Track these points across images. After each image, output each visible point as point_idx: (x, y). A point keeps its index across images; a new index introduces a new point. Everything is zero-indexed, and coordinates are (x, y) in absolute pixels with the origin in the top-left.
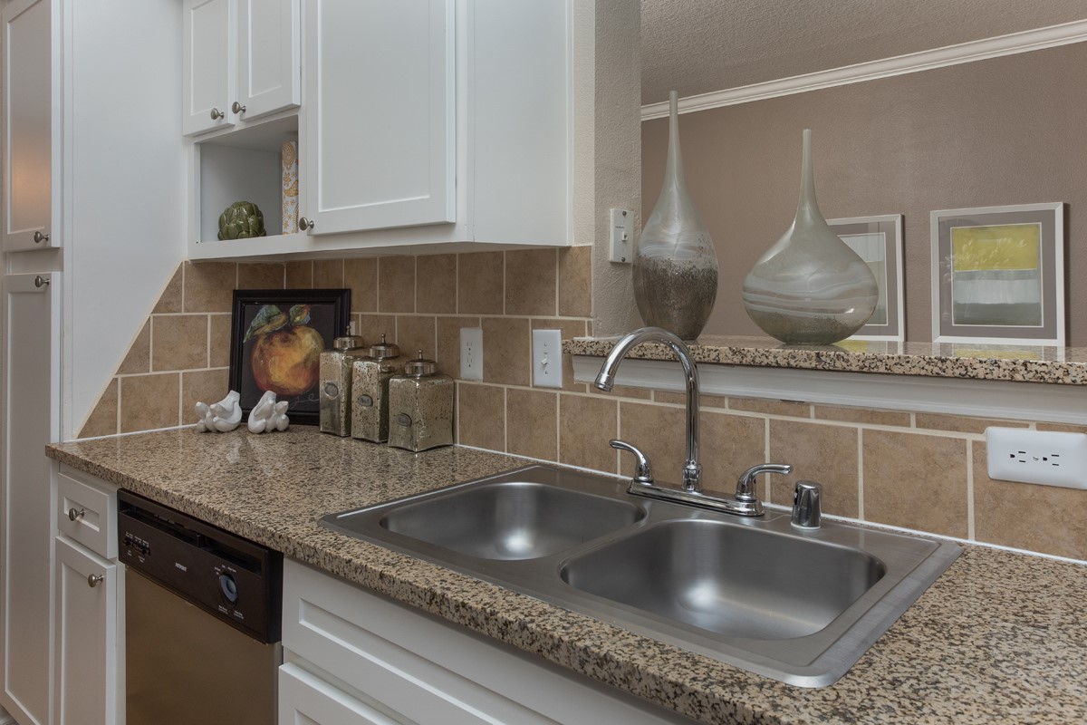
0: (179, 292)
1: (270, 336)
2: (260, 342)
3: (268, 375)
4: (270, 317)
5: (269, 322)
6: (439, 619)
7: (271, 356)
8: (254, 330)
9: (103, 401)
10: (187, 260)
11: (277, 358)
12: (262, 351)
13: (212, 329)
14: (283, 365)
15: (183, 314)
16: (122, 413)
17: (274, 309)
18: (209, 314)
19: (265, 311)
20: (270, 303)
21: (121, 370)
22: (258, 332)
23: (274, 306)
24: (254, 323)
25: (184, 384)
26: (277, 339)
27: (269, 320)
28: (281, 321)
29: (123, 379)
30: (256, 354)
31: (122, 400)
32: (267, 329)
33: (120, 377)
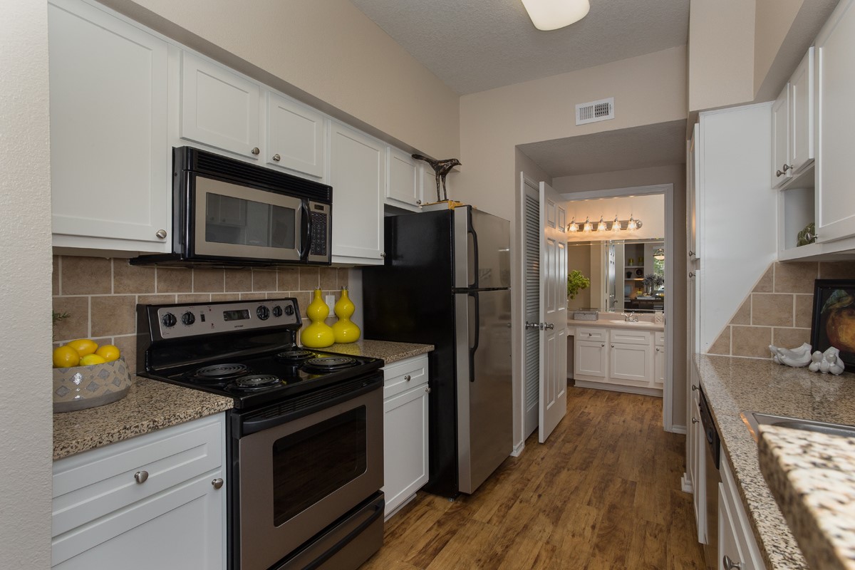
0: (771, 280)
1: (840, 311)
2: (833, 314)
3: (838, 337)
4: (840, 298)
5: (839, 301)
6: (741, 495)
7: (840, 324)
8: (828, 306)
9: (721, 336)
10: (777, 261)
11: (845, 326)
12: (833, 320)
13: (797, 303)
14: (849, 331)
15: (774, 293)
16: (733, 345)
17: (843, 292)
18: (795, 295)
19: (836, 293)
20: (840, 288)
21: (732, 321)
22: (831, 307)
23: (843, 291)
24: (828, 302)
25: (775, 335)
26: (844, 313)
27: (839, 300)
28: (848, 301)
29: (733, 327)
30: (830, 322)
31: (733, 338)
32: (838, 306)
33: (731, 325)
